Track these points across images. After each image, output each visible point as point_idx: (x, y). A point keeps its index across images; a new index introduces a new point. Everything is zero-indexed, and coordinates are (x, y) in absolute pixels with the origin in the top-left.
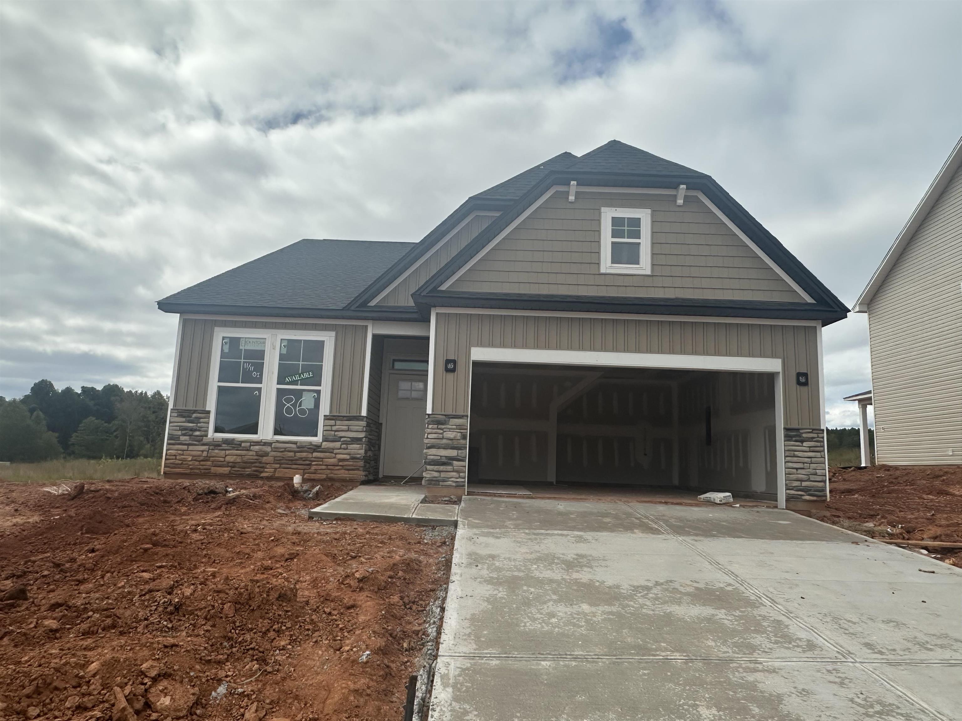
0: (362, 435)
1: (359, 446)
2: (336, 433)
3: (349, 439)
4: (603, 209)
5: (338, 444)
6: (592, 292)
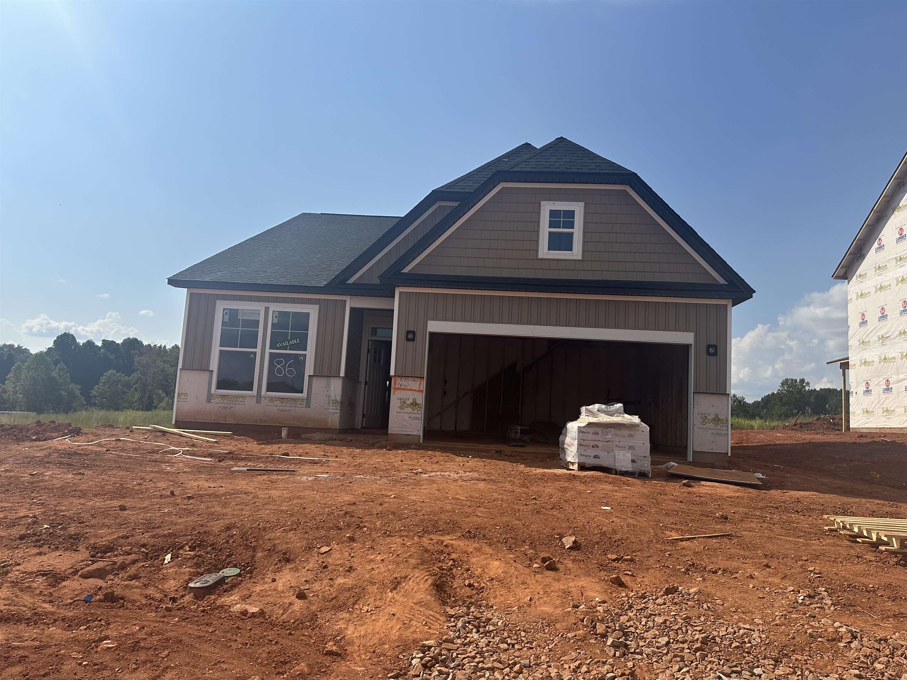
4: (543, 203)
6: (531, 275)
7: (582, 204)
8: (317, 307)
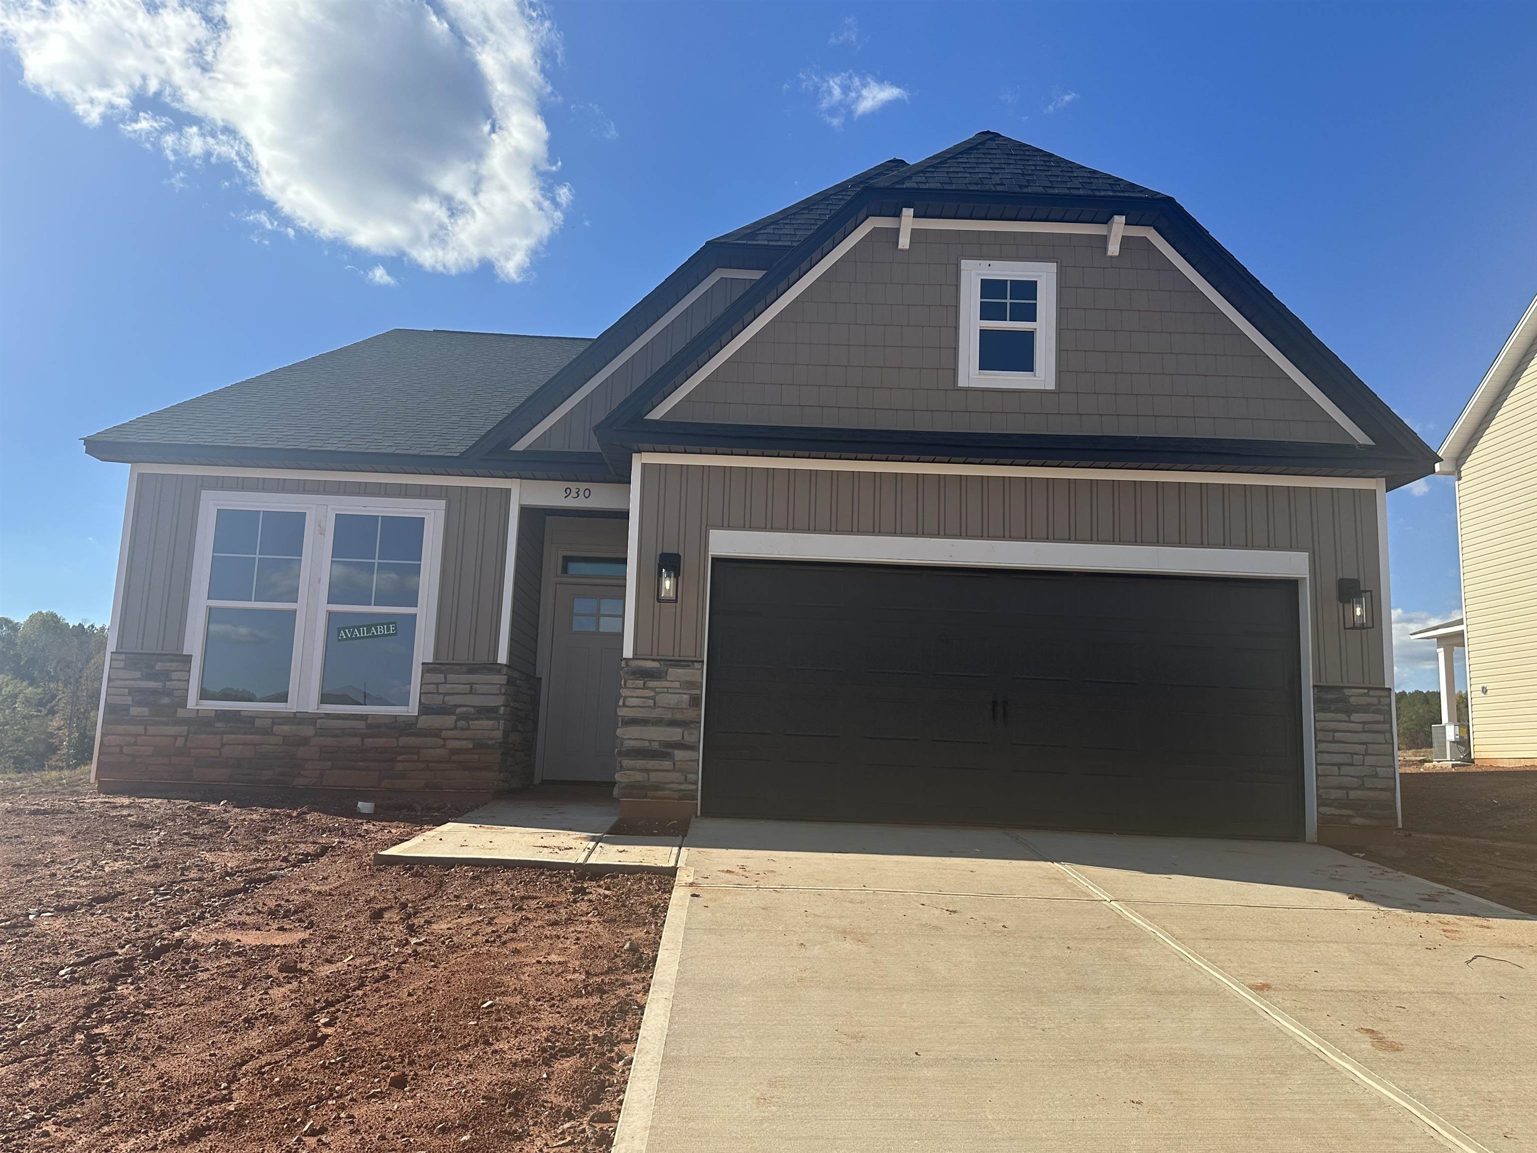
0: (498, 701)
1: (492, 722)
2: (447, 698)
3: (472, 710)
4: (965, 264)
5: (450, 720)
6: (943, 424)
7: (1052, 267)
8: (442, 503)
